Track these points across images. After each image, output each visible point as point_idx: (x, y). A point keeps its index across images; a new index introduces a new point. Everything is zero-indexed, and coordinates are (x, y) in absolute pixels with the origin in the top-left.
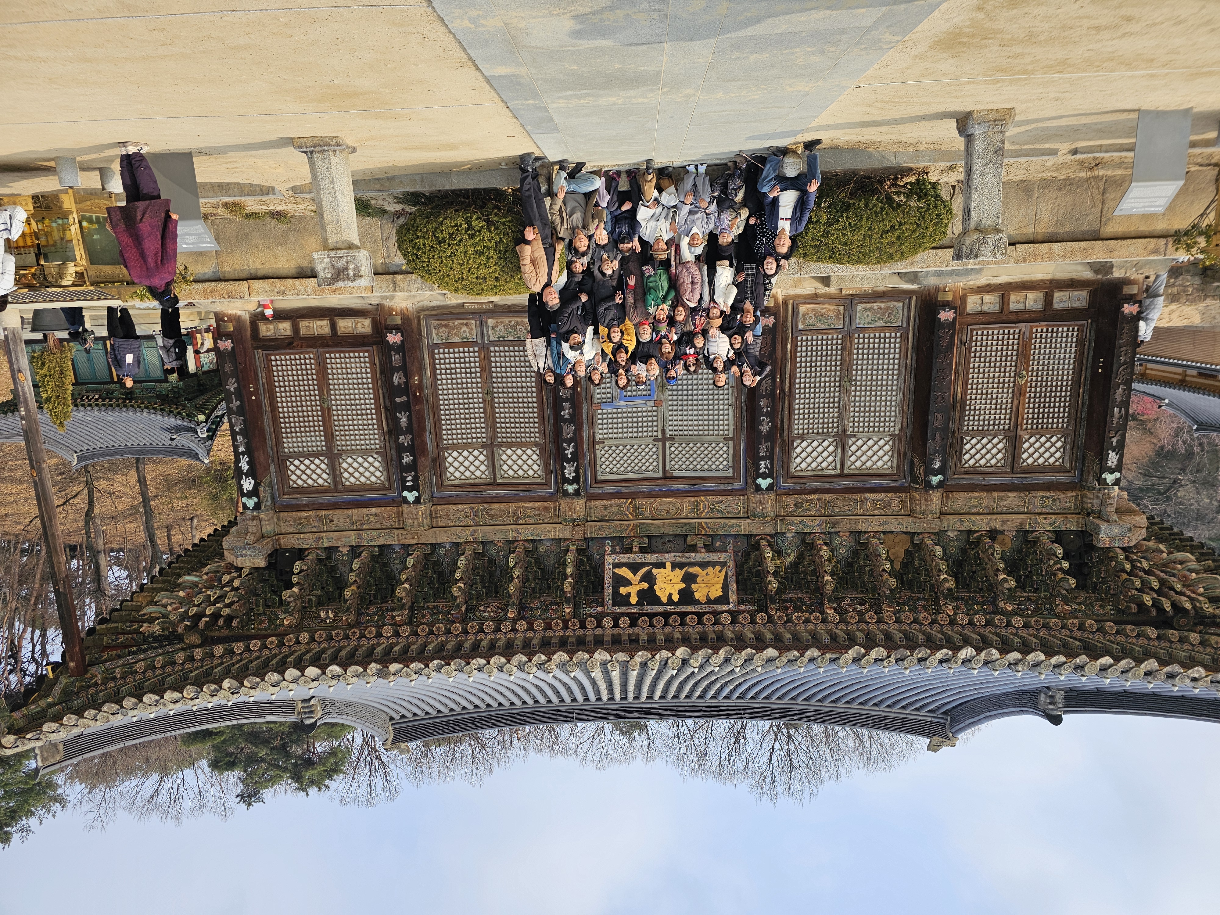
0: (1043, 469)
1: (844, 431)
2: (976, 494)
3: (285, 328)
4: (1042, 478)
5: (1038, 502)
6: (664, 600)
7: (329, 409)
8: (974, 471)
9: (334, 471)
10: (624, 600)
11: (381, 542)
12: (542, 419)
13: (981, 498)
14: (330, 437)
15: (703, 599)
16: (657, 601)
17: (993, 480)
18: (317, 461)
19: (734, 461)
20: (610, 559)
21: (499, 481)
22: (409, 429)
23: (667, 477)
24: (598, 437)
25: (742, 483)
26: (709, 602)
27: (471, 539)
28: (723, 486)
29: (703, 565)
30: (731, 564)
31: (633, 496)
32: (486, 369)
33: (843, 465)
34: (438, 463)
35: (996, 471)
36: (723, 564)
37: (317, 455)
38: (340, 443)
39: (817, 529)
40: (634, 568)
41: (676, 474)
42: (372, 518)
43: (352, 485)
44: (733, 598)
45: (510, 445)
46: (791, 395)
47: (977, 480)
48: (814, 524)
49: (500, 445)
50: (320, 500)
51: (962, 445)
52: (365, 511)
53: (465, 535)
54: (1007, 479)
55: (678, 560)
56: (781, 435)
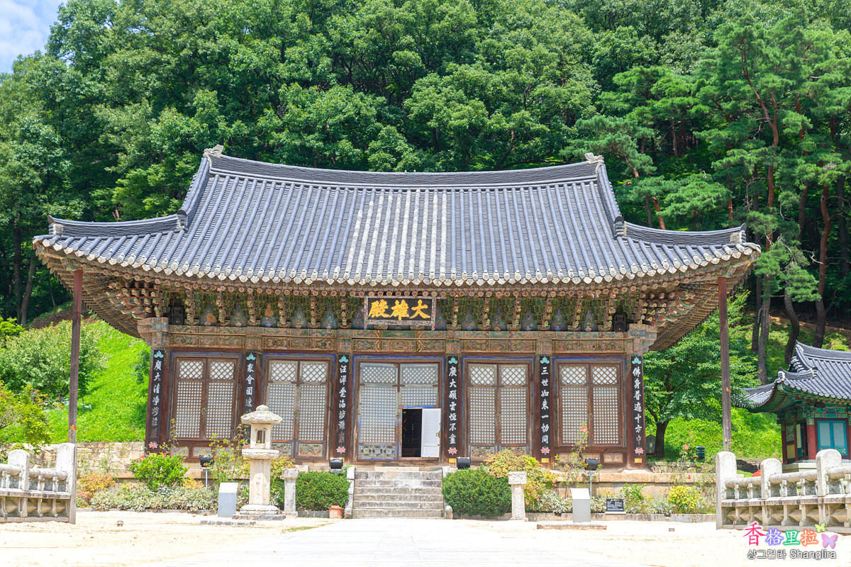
0: (191, 359)
1: (298, 386)
2: (227, 347)
3: (608, 459)
4: (192, 354)
5: (193, 341)
6: (403, 301)
7: (588, 412)
8: (228, 360)
9: (589, 375)
10: (425, 301)
11: (565, 333)
12: (468, 401)
13: (224, 345)
14: (590, 396)
15: (382, 301)
16: (407, 301)
17: (217, 355)
18: (599, 382)
19: (359, 371)
20: (433, 323)
21: (495, 366)
22: (542, 399)
23: (398, 364)
24: (436, 389)
25: (355, 358)
26: (379, 300)
27: (513, 333)
28: (366, 358)
29: (381, 318)
30: (366, 319)
31: (418, 354)
32: (498, 431)
33: (299, 366)
34: (530, 378)
35: (215, 359)
36: (370, 318)
37: (599, 385)
38: (584, 392)
39: (315, 330)
40: (419, 318)
41: (393, 365)
42: (570, 347)
43: (580, 367)
44: (366, 302)
45: (487, 386)
46: (327, 407)
47: (225, 355)
48: (316, 334)
49: (493, 386)
50: (599, 359)
51: (234, 374)
52: (573, 352)
53: (516, 335)
54: (209, 355)
55: (394, 321)
56: (333, 385)
